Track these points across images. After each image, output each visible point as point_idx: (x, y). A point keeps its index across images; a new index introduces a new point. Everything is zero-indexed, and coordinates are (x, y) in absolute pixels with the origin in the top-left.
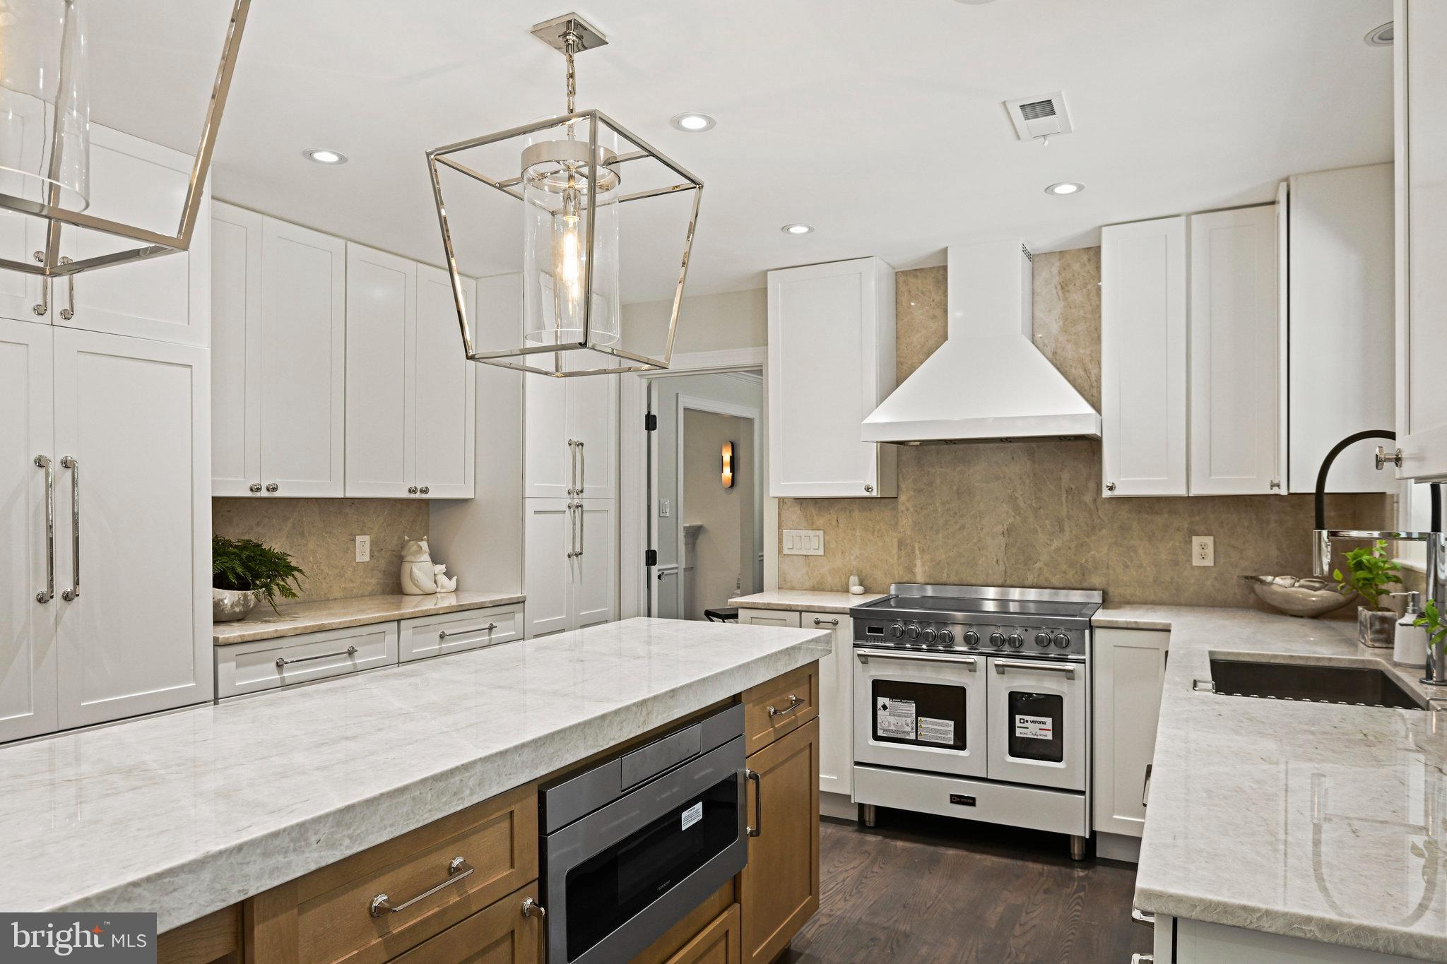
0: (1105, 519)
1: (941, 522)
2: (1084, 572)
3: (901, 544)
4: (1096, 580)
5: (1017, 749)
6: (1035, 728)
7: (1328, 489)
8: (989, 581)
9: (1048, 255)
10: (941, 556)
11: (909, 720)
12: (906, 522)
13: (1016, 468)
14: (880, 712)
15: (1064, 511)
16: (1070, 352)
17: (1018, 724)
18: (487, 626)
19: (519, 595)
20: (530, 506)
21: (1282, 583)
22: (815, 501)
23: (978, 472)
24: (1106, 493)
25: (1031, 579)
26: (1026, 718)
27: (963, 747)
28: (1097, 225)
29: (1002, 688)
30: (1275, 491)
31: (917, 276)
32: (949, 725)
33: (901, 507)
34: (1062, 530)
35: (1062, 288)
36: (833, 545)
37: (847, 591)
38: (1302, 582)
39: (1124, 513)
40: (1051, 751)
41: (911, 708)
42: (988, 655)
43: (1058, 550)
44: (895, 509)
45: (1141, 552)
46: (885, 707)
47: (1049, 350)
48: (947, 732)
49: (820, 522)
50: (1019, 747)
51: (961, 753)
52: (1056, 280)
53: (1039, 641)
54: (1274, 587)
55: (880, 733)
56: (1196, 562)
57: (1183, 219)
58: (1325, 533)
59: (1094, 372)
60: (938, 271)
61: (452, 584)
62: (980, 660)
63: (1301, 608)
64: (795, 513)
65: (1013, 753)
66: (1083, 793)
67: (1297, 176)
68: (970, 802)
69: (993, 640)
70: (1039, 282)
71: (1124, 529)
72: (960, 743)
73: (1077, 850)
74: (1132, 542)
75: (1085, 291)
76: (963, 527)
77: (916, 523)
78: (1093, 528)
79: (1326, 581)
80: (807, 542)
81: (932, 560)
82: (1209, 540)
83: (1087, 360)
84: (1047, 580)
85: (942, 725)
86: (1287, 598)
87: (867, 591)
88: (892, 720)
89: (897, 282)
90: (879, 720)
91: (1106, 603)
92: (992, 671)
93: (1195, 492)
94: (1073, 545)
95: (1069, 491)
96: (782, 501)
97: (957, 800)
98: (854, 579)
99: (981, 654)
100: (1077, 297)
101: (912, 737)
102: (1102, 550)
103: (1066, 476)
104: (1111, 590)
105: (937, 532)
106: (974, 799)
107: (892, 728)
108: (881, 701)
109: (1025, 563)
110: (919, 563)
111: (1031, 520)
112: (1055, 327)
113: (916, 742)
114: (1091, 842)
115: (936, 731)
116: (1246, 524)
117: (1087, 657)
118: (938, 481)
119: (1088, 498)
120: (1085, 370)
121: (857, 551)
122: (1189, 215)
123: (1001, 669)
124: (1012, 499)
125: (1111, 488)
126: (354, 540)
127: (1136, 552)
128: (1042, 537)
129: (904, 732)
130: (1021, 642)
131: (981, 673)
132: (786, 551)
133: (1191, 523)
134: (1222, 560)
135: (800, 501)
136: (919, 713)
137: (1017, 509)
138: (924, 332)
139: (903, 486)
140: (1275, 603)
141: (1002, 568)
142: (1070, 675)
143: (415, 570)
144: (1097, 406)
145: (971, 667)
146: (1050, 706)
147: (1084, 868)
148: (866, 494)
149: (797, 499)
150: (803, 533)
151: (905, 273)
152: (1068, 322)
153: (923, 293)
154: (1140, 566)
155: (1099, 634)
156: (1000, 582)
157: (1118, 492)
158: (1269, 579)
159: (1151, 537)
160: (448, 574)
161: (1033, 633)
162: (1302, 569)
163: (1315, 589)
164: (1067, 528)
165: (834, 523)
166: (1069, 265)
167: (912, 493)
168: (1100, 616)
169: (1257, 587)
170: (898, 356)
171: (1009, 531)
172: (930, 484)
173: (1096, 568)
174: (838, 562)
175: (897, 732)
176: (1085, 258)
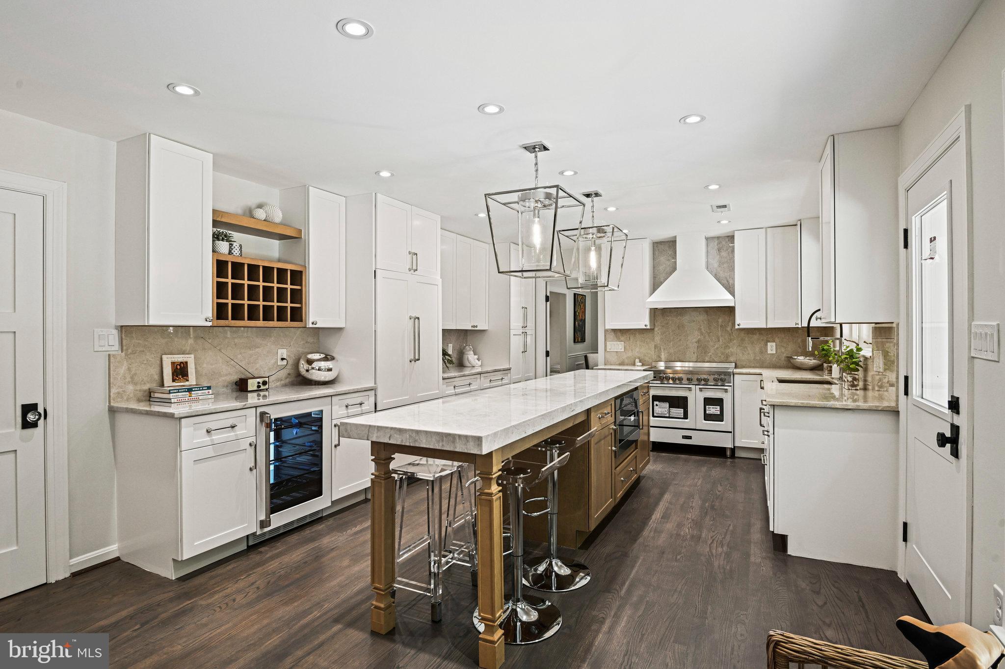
0: (735, 336)
1: (672, 338)
2: (727, 356)
3: (656, 347)
4: (732, 359)
5: (706, 418)
6: (714, 410)
7: (811, 325)
8: (691, 360)
9: (713, 238)
10: (672, 351)
11: (666, 409)
12: (657, 339)
13: (702, 317)
14: (655, 407)
15: (720, 334)
16: (722, 274)
17: (707, 408)
18: (501, 378)
19: (508, 367)
20: (512, 332)
21: (801, 359)
22: (620, 330)
23: (686, 319)
24: (737, 327)
25: (707, 359)
26: (710, 407)
27: (687, 418)
28: (733, 230)
29: (701, 396)
30: (797, 326)
31: (662, 245)
32: (682, 411)
33: (655, 333)
34: (719, 341)
35: (719, 250)
36: (628, 347)
37: (634, 364)
38: (807, 358)
39: (742, 334)
40: (719, 418)
41: (667, 405)
42: (696, 385)
43: (717, 348)
44: (653, 333)
45: (749, 349)
46: (657, 405)
47: (714, 273)
48: (681, 413)
49: (622, 338)
50: (707, 417)
51: (686, 420)
52: (716, 247)
53: (715, 380)
54: (797, 360)
55: (655, 415)
56: (769, 352)
57: (764, 230)
58: (810, 338)
59: (731, 282)
60: (670, 243)
61: (479, 363)
62: (693, 387)
63: (806, 366)
64: (611, 336)
65: (705, 420)
66: (731, 432)
67: (804, 219)
68: (690, 438)
69: (698, 380)
70: (709, 249)
71: (743, 340)
72: (686, 417)
73: (728, 453)
74: (746, 345)
75: (727, 252)
76: (680, 340)
77: (661, 339)
78: (731, 340)
79: (811, 354)
80: (617, 346)
81: (668, 353)
82: (774, 344)
83: (728, 278)
84: (713, 359)
85: (679, 410)
86: (802, 363)
87: (643, 365)
88: (660, 410)
89: (653, 247)
90: (655, 410)
91: (736, 367)
92: (698, 390)
93: (769, 326)
94: (723, 346)
95: (721, 326)
96: (606, 331)
97: (685, 437)
98: (637, 360)
99: (693, 385)
100: (724, 254)
101: (668, 415)
102: (734, 349)
103: (720, 320)
104: (738, 363)
105: (670, 343)
106: (691, 437)
107: (660, 412)
108: (655, 403)
109: (705, 353)
110: (663, 354)
111: (707, 337)
112: (716, 265)
113: (669, 417)
114: (733, 450)
115: (676, 413)
116: (787, 338)
117: (732, 384)
118: (671, 322)
119: (729, 329)
120: (727, 281)
121: (637, 350)
122: (766, 228)
123: (701, 390)
124: (700, 329)
125: (739, 325)
126: (448, 346)
127: (747, 348)
128: (711, 343)
129: (665, 414)
130: (708, 380)
131: (693, 391)
132: (608, 350)
133: (767, 338)
134: (779, 351)
135: (614, 331)
136: (670, 407)
137: (702, 334)
138: (664, 266)
139: (656, 324)
140: (798, 366)
141: (696, 355)
142: (726, 391)
143: (469, 357)
144: (733, 295)
145: (690, 389)
146: (719, 402)
147: (731, 459)
148: (645, 327)
149: (612, 330)
150: (615, 343)
151: (657, 243)
152: (721, 263)
153: (664, 250)
154: (749, 354)
155: (736, 376)
156: (695, 361)
157: (741, 327)
158: (796, 357)
159: (752, 343)
160: (478, 359)
161: (713, 377)
162: (806, 354)
163: (811, 360)
164: (721, 340)
165: (629, 339)
166: (721, 242)
167: (660, 327)
168: (736, 371)
169: (792, 361)
170: (654, 275)
171: (699, 341)
172: (667, 324)
173: (732, 355)
174: (630, 354)
175: (662, 414)
176: (727, 240)
